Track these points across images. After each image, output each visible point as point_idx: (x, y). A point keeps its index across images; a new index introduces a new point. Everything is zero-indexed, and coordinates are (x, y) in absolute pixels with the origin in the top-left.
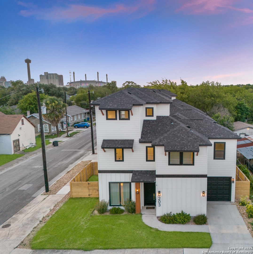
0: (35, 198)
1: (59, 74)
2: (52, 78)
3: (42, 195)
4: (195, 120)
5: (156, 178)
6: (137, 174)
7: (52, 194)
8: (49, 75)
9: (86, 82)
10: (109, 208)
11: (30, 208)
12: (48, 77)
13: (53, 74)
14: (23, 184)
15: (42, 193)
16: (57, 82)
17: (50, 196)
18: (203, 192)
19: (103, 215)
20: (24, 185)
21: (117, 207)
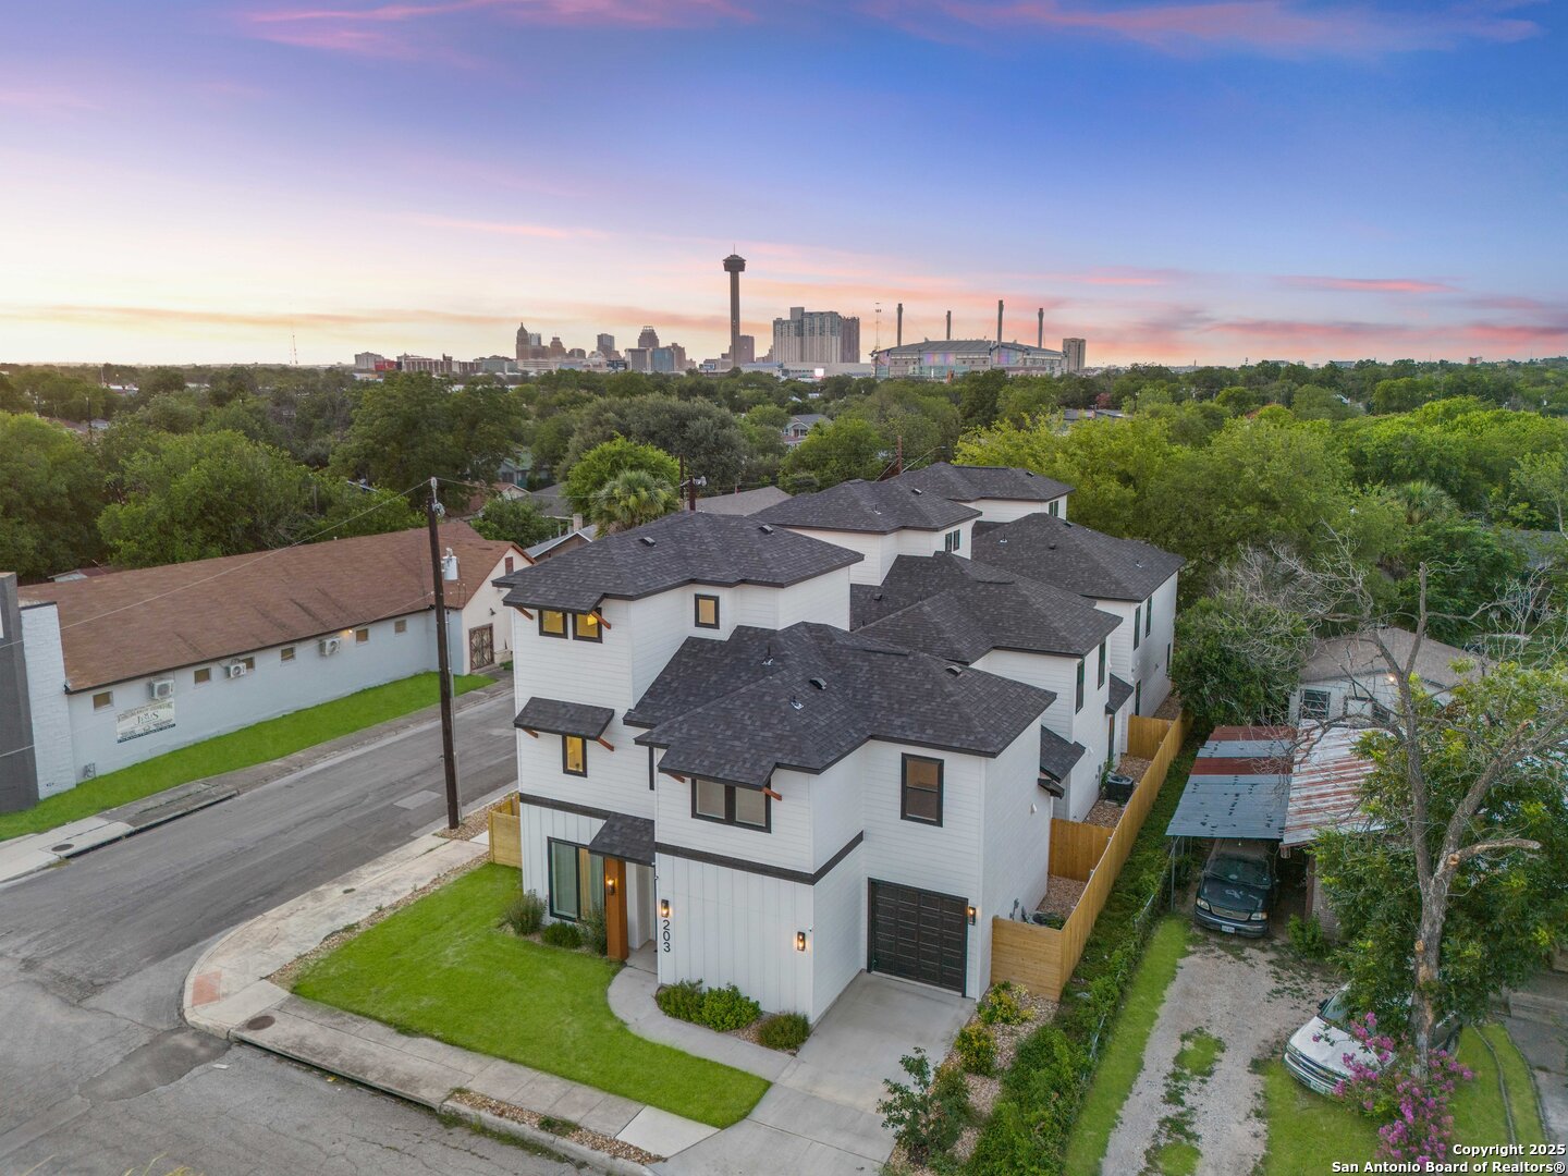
0: (415, 838)
1: (845, 313)
2: (817, 331)
3: (434, 835)
4: (878, 655)
5: (656, 854)
6: (618, 825)
7: (461, 839)
8: (806, 320)
9: (949, 346)
10: (548, 920)
11: (374, 873)
12: (802, 326)
13: (822, 313)
14: (421, 787)
15: (437, 831)
16: (834, 347)
17: (455, 842)
18: (799, 933)
19: (523, 938)
20: (418, 792)
21: (570, 923)
